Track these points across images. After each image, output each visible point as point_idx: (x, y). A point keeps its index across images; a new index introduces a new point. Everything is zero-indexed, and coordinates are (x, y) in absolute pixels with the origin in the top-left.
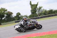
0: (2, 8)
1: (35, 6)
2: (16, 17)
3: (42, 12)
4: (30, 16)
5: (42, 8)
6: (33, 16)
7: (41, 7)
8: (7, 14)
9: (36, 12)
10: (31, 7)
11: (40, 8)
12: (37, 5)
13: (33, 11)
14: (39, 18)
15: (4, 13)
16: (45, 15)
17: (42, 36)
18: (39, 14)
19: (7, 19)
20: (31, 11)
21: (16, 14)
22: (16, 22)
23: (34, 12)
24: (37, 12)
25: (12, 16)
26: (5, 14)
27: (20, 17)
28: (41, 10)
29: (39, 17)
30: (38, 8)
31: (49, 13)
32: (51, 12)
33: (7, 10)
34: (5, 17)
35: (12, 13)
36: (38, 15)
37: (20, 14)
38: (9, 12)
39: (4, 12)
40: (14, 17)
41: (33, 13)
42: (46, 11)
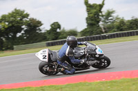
0: (16, 10)
1: (98, 8)
2: (49, 32)
3: (113, 22)
4: (84, 32)
5: (113, 15)
6: (92, 33)
7: (112, 12)
8: (28, 25)
9: (98, 22)
10: (88, 11)
11: (109, 14)
12: (101, 6)
13: (92, 20)
14: (104, 38)
15: (21, 22)
16: (121, 30)
17: (114, 82)
18: (104, 29)
19: (27, 37)
20: (87, 19)
21: (51, 26)
22: (49, 45)
23: (93, 22)
24: (101, 23)
25: (41, 30)
26: (23, 24)
27: (59, 33)
28: (110, 18)
29: (106, 34)
30: (104, 14)
31: (131, 28)
32: (136, 25)
33: (28, 15)
34: (23, 32)
35: (39, 23)
36: (103, 31)
37: (59, 27)
38: (32, 20)
39: (21, 20)
40: (45, 33)
41: (90, 25)
42: (122, 22)
